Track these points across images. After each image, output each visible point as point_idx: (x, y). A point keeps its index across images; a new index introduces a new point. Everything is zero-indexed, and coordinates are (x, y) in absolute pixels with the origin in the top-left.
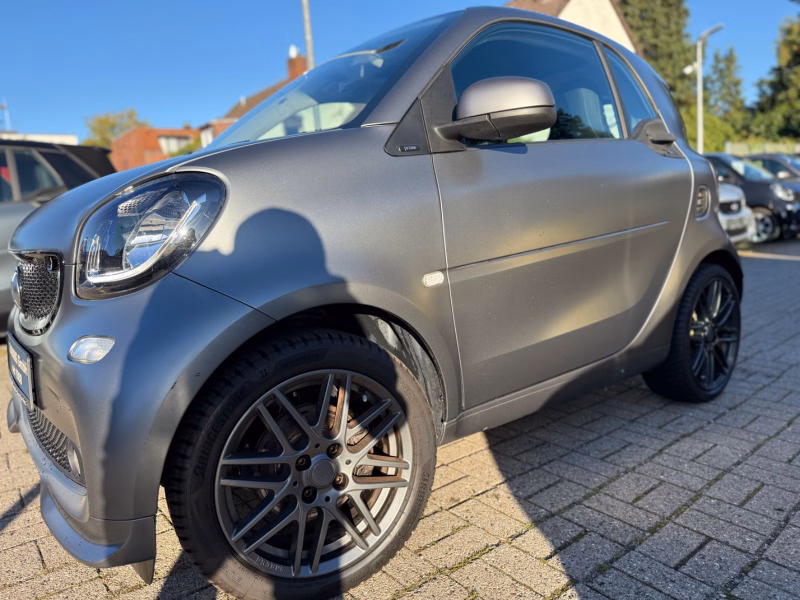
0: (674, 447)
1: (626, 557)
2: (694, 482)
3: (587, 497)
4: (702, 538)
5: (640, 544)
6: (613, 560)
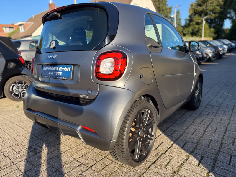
1: (216, 163)
2: (218, 139)
3: (196, 146)
4: (230, 155)
5: (217, 158)
6: (214, 164)
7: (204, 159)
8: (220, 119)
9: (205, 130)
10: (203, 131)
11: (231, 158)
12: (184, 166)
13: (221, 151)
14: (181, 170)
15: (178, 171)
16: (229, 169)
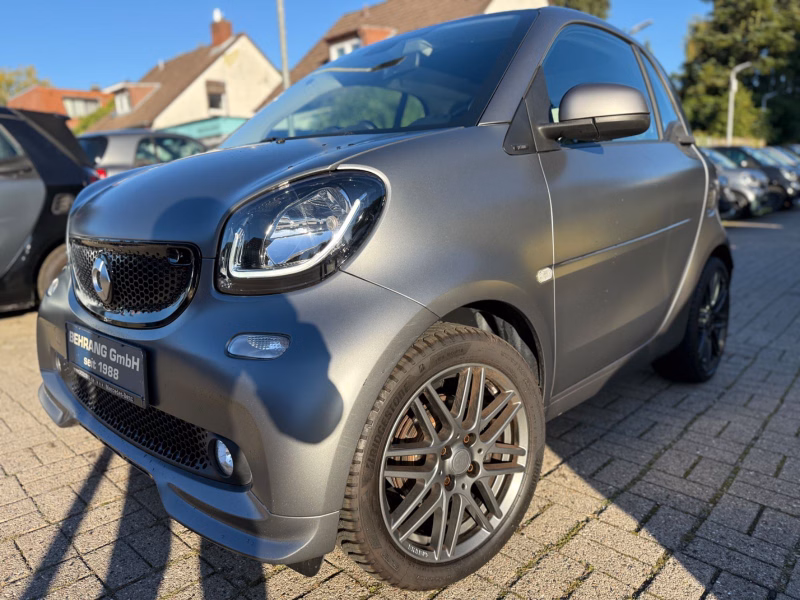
0: (696, 424)
1: (703, 526)
2: (727, 456)
3: (643, 473)
4: (757, 506)
5: (709, 514)
6: (694, 530)
7: (661, 511)
8: (747, 396)
9: (686, 429)
10: (676, 430)
11: (760, 514)
12: (586, 530)
13: (729, 492)
14: (572, 543)
15: (559, 545)
16: (743, 549)
